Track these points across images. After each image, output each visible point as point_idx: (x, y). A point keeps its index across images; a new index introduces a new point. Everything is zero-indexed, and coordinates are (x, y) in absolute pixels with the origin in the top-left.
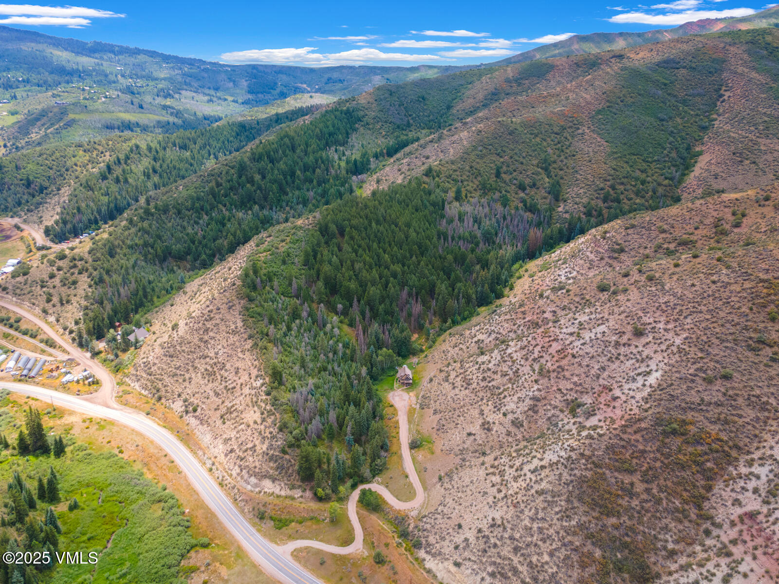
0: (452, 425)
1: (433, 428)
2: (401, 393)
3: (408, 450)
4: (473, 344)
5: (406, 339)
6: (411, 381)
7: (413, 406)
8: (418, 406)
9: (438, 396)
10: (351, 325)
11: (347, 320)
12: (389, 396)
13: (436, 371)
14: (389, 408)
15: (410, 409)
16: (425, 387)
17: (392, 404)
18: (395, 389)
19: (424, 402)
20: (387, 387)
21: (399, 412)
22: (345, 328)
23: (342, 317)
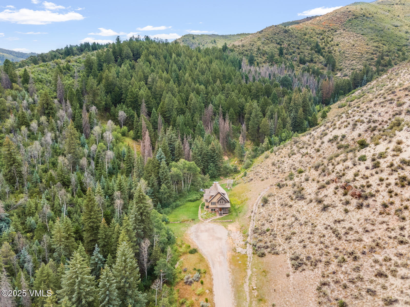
2: (212, 225)
4: (326, 145)
5: (214, 151)
6: (228, 205)
7: (239, 250)
8: (249, 250)
10: (137, 138)
11: (132, 133)
12: (189, 232)
13: (269, 188)
14: (190, 256)
15: (233, 256)
16: (255, 214)
17: (195, 247)
18: (199, 221)
19: (261, 241)
20: (185, 218)
21: (211, 266)
22: (128, 141)
23: (125, 128)
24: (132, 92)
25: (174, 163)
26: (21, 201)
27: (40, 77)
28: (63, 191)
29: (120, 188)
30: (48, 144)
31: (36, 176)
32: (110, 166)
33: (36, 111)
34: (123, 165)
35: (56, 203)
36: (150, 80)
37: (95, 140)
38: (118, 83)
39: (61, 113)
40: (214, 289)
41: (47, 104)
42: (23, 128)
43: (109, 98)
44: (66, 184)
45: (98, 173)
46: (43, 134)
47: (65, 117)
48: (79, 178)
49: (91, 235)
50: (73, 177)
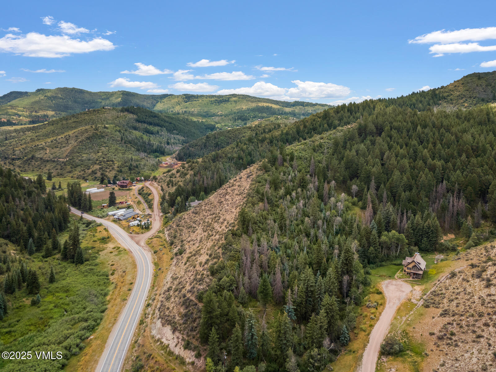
0: (470, 337)
1: (432, 334)
2: (402, 283)
3: (377, 355)
5: (429, 228)
6: (421, 272)
7: (413, 301)
8: (421, 302)
9: (458, 294)
10: (363, 208)
11: (360, 203)
12: (382, 283)
13: (466, 267)
14: (376, 295)
15: (407, 303)
16: (441, 282)
17: (381, 291)
18: (394, 278)
19: (432, 299)
20: (384, 274)
21: (387, 303)
22: (357, 210)
23: (355, 199)
24: (366, 169)
25: (386, 233)
26: (285, 240)
27: (300, 154)
28: (306, 239)
29: (339, 244)
30: (301, 208)
31: (293, 228)
32: (338, 228)
33: (295, 183)
34: (347, 228)
35: (301, 245)
36: (385, 157)
37: (331, 207)
38: (356, 160)
39: (311, 186)
40: (383, 313)
41: (303, 179)
42: (288, 196)
43: (347, 174)
44: (308, 235)
45: (328, 231)
46: (299, 201)
47: (313, 189)
48: (316, 233)
49: (317, 267)
50: (312, 232)
